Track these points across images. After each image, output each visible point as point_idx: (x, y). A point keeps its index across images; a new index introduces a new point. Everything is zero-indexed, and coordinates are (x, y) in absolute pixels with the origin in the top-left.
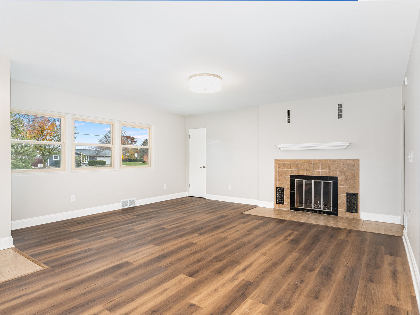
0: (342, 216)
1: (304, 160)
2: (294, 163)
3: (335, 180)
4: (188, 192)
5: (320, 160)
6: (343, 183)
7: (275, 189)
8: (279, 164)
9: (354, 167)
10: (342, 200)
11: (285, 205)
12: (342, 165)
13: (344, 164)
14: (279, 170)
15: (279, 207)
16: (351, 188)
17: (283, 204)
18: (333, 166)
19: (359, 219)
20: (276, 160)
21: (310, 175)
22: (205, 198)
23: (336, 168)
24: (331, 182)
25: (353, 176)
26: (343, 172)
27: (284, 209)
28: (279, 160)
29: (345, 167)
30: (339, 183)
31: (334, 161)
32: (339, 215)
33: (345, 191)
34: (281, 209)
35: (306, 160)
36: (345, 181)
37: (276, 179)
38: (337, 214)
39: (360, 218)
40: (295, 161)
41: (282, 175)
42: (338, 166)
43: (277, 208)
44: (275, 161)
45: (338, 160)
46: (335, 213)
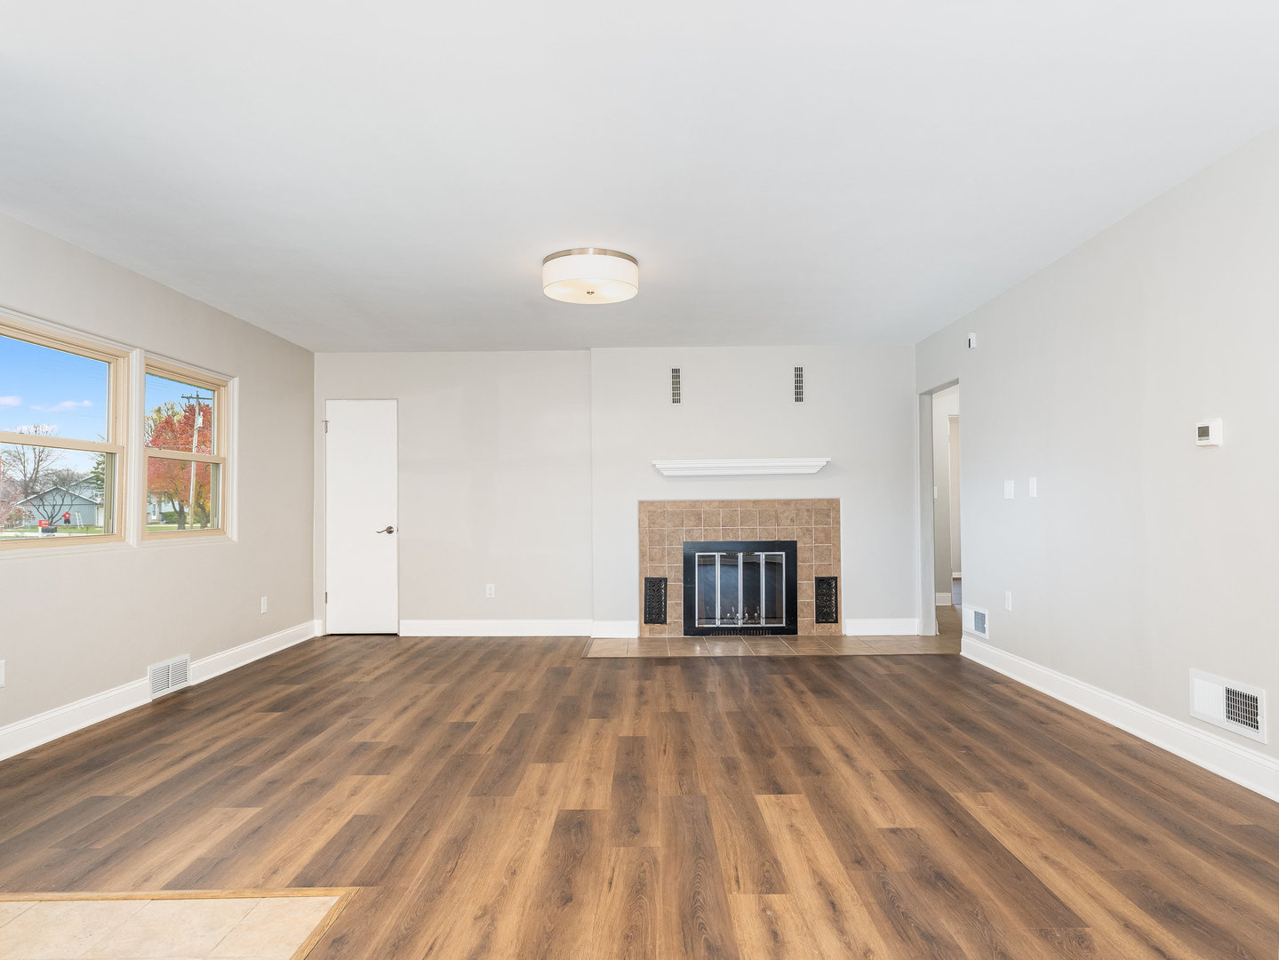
0: (806, 634)
1: (716, 501)
2: (694, 511)
3: (790, 548)
4: (321, 621)
5: (756, 502)
6: (807, 555)
7: (640, 582)
8: (652, 514)
9: (828, 516)
10: (807, 596)
11: (670, 624)
12: (806, 513)
13: (808, 511)
14: (652, 532)
15: (651, 631)
16: (825, 565)
17: (664, 622)
18: (786, 514)
19: (842, 636)
20: (641, 503)
21: (734, 540)
22: (396, 635)
23: (792, 520)
24: (782, 555)
25: (828, 538)
26: (808, 530)
27: (665, 636)
28: (652, 503)
29: (810, 517)
30: (800, 555)
31: (787, 503)
32: (799, 633)
33: (812, 574)
34: (657, 636)
35: (723, 502)
36: (812, 550)
37: (642, 555)
38: (795, 632)
39: (843, 633)
40: (694, 503)
41: (661, 541)
42: (797, 515)
43: (647, 635)
44: (640, 506)
45: (797, 501)
46: (791, 629)
